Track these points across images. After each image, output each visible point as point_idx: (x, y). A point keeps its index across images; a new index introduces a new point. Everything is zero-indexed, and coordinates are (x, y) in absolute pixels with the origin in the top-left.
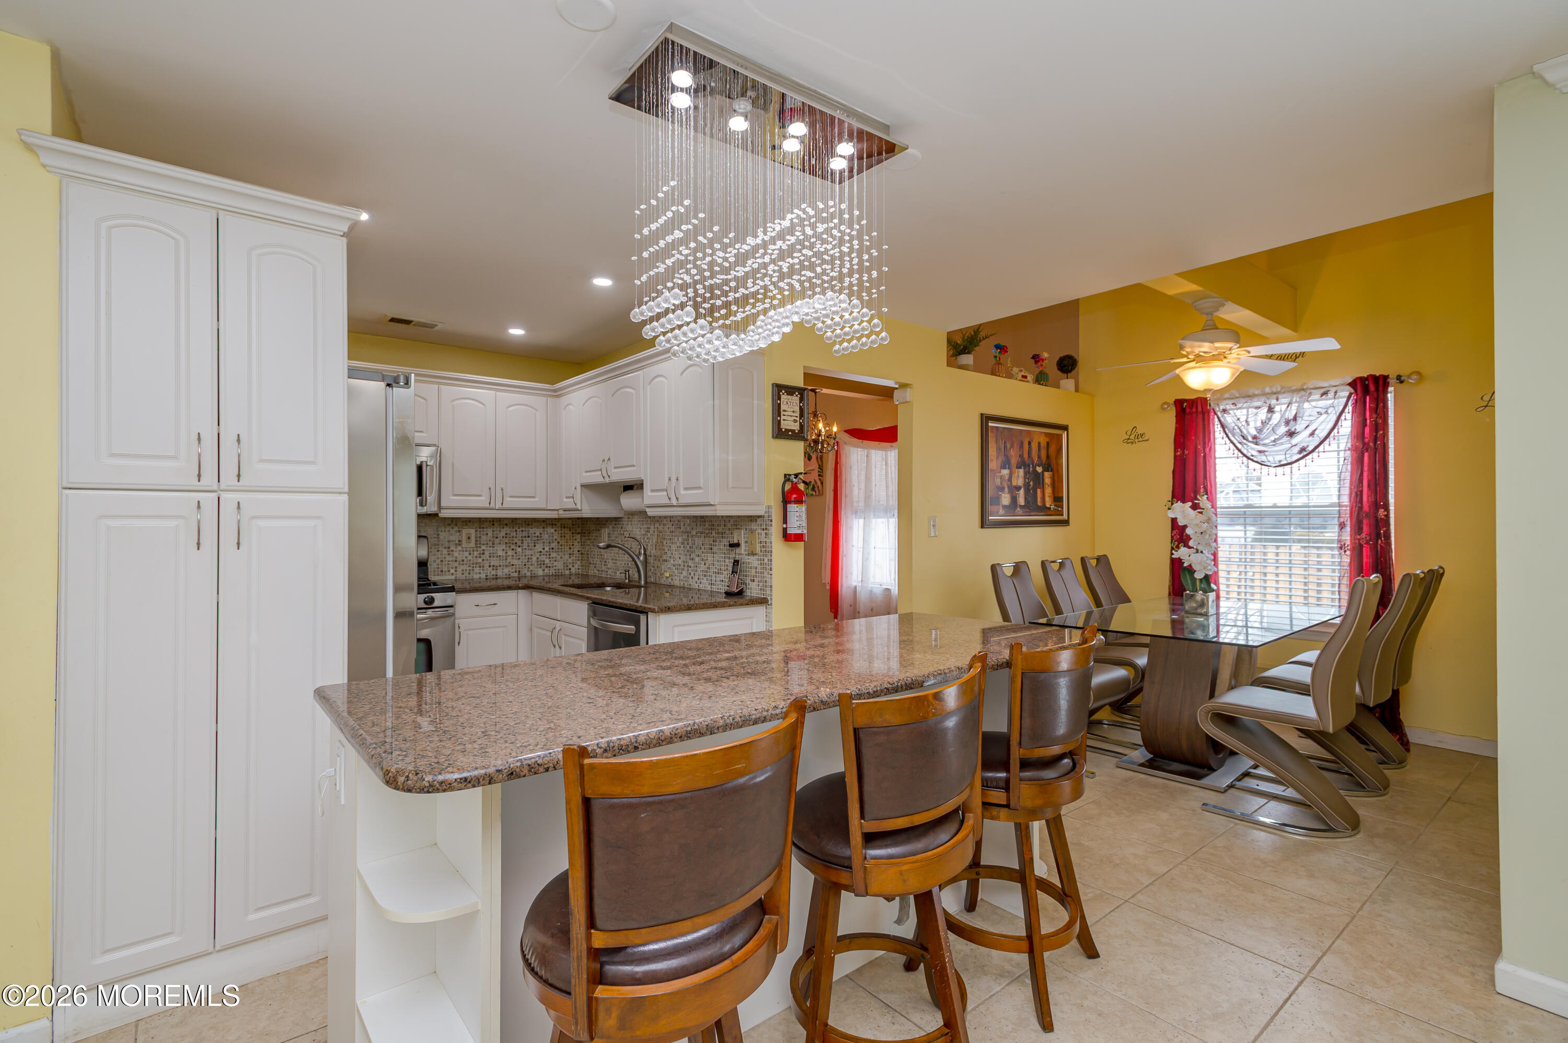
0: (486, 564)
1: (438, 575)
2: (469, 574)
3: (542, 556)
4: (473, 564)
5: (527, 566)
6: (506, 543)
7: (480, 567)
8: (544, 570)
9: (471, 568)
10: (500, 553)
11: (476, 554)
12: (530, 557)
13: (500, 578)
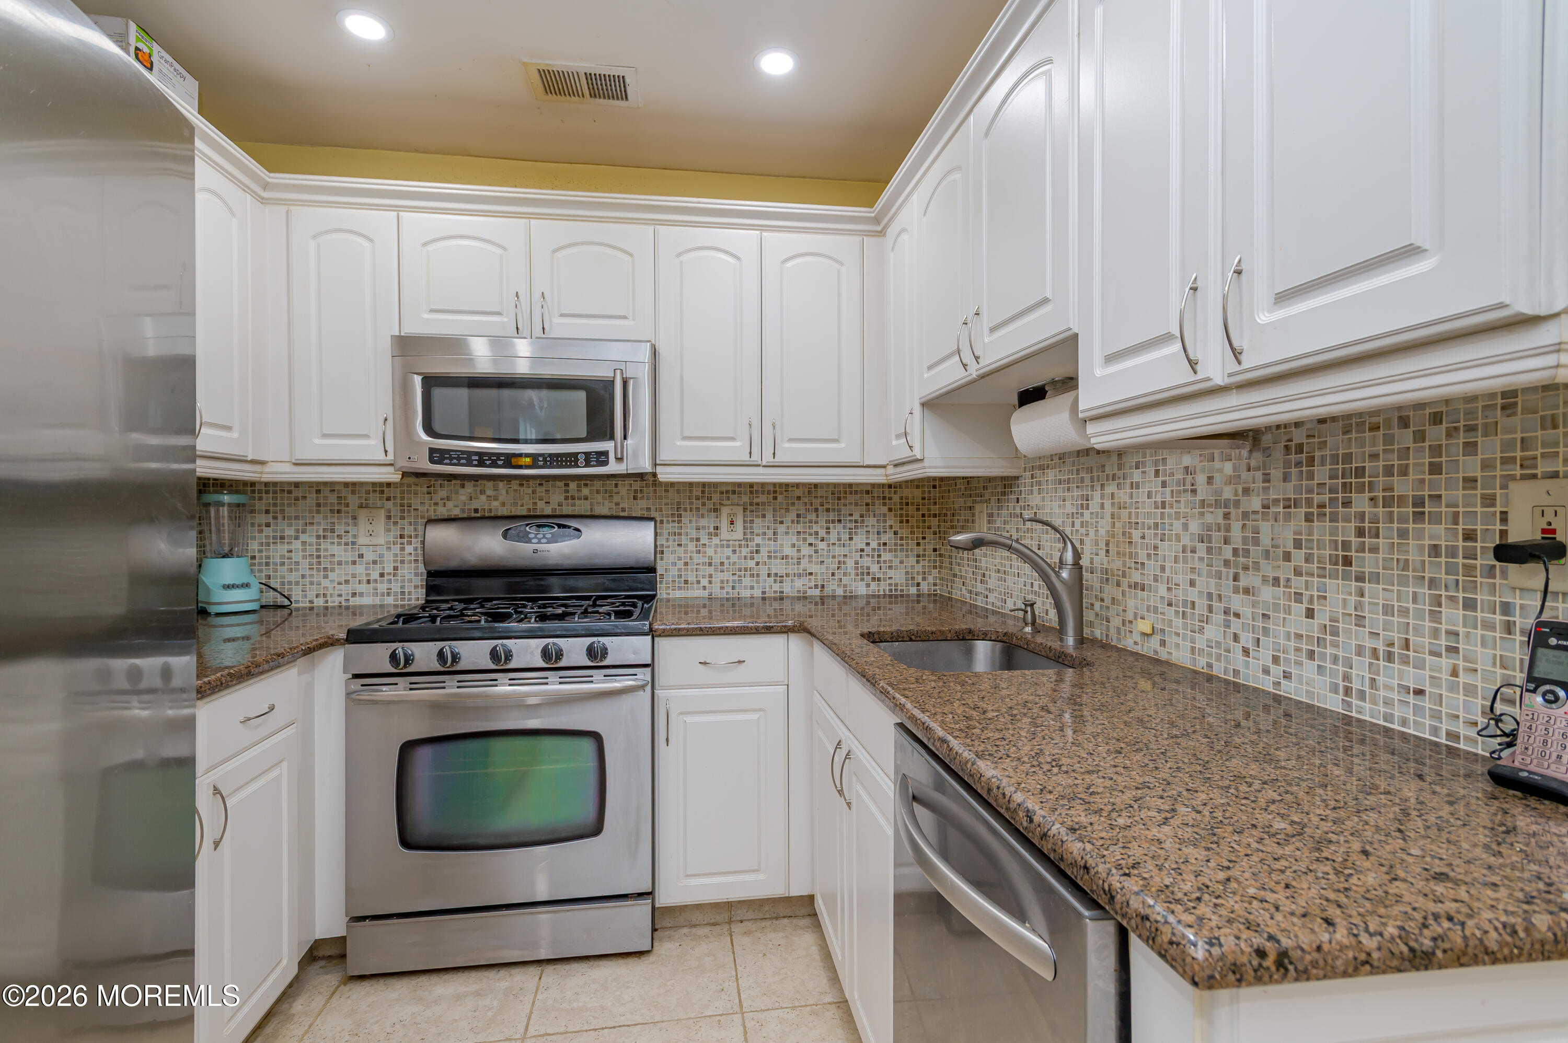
0: (763, 571)
1: (680, 589)
2: (733, 588)
3: (866, 559)
4: (740, 570)
5: (836, 577)
6: (799, 533)
7: (752, 576)
8: (868, 585)
9: (736, 578)
10: (788, 551)
11: (745, 551)
12: (842, 559)
13: (788, 597)
